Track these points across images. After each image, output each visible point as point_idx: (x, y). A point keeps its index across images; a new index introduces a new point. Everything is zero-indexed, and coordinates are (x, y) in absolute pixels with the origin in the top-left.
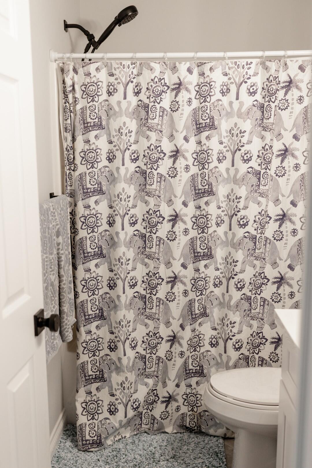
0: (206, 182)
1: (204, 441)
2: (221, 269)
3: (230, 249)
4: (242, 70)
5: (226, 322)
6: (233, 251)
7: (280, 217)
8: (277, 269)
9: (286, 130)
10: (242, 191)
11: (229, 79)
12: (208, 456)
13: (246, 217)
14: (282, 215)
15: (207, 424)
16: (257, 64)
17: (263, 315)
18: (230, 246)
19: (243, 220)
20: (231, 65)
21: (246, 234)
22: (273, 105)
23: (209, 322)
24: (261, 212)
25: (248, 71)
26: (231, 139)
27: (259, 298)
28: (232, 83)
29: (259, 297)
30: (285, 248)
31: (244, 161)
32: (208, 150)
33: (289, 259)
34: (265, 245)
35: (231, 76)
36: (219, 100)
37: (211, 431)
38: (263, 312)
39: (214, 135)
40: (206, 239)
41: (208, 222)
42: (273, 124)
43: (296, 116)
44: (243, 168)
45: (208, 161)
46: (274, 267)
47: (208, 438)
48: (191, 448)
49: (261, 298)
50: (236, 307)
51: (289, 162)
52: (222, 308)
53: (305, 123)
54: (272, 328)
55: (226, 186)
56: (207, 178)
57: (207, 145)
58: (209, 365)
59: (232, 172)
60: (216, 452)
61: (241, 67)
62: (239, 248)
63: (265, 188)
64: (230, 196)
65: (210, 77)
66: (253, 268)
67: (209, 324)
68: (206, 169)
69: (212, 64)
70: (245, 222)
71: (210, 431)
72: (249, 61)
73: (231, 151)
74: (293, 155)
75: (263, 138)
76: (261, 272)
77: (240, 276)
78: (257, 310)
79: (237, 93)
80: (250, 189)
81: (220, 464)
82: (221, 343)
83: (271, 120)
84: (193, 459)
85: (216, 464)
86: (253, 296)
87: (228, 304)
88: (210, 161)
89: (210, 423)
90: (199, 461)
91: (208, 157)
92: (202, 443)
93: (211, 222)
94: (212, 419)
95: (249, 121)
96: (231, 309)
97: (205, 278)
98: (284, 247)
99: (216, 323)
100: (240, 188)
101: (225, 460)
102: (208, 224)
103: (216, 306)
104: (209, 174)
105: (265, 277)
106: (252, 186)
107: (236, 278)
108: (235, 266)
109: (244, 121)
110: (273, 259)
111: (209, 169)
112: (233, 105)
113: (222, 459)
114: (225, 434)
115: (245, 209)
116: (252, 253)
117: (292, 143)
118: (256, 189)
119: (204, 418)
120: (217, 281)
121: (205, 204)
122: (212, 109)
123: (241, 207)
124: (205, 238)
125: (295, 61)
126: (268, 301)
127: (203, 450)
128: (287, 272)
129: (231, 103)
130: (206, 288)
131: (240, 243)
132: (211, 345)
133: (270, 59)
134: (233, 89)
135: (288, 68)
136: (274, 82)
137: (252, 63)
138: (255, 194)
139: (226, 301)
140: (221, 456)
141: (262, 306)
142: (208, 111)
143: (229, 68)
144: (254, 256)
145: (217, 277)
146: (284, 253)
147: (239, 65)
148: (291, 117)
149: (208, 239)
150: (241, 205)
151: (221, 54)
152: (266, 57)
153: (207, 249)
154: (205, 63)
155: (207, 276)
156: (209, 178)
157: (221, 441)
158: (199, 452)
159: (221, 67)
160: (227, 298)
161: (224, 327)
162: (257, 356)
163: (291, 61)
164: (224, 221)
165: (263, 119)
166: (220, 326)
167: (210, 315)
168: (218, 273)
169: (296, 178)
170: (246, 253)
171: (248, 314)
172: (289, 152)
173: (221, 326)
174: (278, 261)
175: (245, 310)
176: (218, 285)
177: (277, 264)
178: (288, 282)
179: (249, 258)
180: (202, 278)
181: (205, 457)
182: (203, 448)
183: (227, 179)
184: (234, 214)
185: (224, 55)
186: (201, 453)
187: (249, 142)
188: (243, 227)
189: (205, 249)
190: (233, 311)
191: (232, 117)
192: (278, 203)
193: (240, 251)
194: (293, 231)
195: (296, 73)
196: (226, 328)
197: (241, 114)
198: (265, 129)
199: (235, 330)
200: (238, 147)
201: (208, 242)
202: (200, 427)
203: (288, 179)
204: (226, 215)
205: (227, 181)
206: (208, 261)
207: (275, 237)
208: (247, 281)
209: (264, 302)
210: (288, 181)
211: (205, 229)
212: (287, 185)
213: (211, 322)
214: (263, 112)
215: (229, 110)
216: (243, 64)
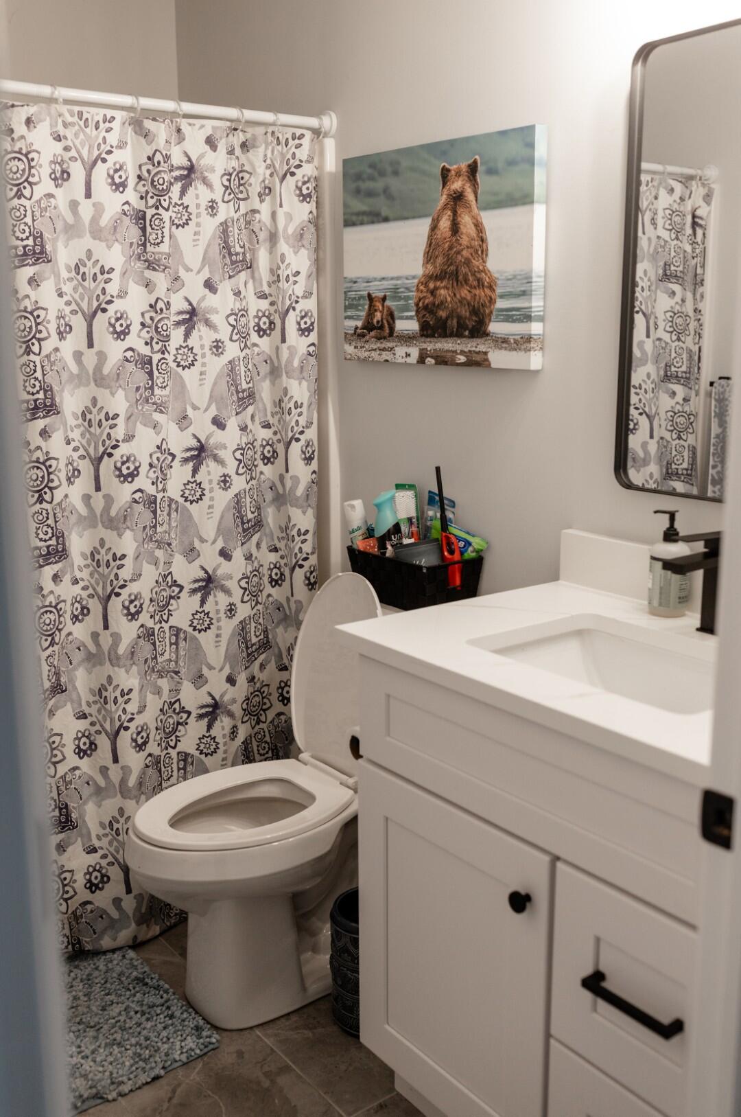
0: (37, 384)
1: (97, 968)
2: (83, 580)
3: (102, 532)
4: (95, 132)
5: (110, 694)
6: (109, 536)
7: (192, 453)
8: (197, 563)
9: (188, 270)
10: (118, 403)
11: (67, 149)
12: (128, 993)
13: (132, 459)
14: (197, 449)
15: (94, 930)
16: (124, 124)
17: (176, 663)
18: (100, 525)
19: (127, 465)
20: (69, 119)
21: (137, 496)
22: (166, 216)
23: (69, 704)
24: (162, 444)
25: (107, 135)
26: (81, 285)
27: (167, 630)
28: (73, 159)
29: (166, 626)
30: (210, 516)
31: (115, 336)
32: (37, 309)
33: (221, 538)
34: (169, 515)
35: (69, 143)
36: (50, 196)
37: (106, 942)
38: (177, 657)
39: (47, 275)
40: (51, 516)
41: (52, 477)
42: (169, 255)
43: (207, 242)
44: (115, 351)
45: (38, 336)
46: (191, 559)
47: (102, 960)
48: (81, 994)
49: (171, 627)
50: (130, 656)
51: (201, 338)
52: (94, 666)
53: (224, 257)
54: (198, 685)
55: (76, 391)
56: (39, 374)
57: (33, 299)
58: (81, 799)
59: (90, 359)
60: (137, 979)
61: (92, 124)
62: (124, 526)
63: (165, 392)
64: (91, 413)
65: (29, 141)
66: (154, 567)
67: (69, 707)
68: (34, 354)
69: (31, 110)
70: (132, 468)
71: (102, 942)
72: (110, 113)
73: (83, 313)
74: (208, 323)
75: (148, 285)
76: (166, 573)
77: (133, 588)
78: (167, 656)
79: (86, 182)
80: (134, 396)
81: (162, 997)
82: (103, 742)
83: (164, 248)
84: (101, 1012)
85: (155, 1001)
86: (157, 627)
87: (113, 653)
88: (44, 335)
89: (99, 925)
90: (117, 1011)
91: (36, 326)
92: (96, 973)
93: (59, 474)
94: (101, 917)
95: (117, 248)
96: (121, 663)
97: (57, 604)
98: (208, 514)
99: (84, 703)
100: (113, 394)
101: (167, 986)
102: (52, 481)
103: (79, 665)
104: (43, 366)
105: (175, 583)
106: (138, 389)
107: (125, 593)
108: (120, 567)
109: (109, 247)
110: (187, 543)
111: (43, 354)
112: (80, 208)
113: (159, 986)
114: (135, 937)
115: (128, 441)
116: (150, 534)
117: (203, 298)
118: (146, 395)
119: (84, 920)
120: (77, 609)
121: (41, 435)
122: (37, 214)
123: (120, 438)
124: (48, 514)
125: (197, 126)
126: (185, 632)
127: (108, 985)
128: (219, 565)
129: (74, 205)
130: (60, 627)
131: (125, 517)
132: (78, 754)
133: (155, 115)
134: (77, 171)
135: (184, 139)
136: (162, 168)
137: (113, 118)
138: (146, 407)
139: (106, 648)
140: (155, 981)
141: (173, 644)
142: (28, 220)
143: (65, 125)
144: (156, 541)
145: (76, 600)
146: (209, 528)
147: (87, 119)
148: (197, 243)
149: (55, 514)
150: (119, 433)
151: (45, 90)
152: (142, 109)
153: (54, 538)
154: (13, 106)
155: (61, 599)
156: (44, 375)
157: (131, 954)
158: (103, 993)
159: (48, 118)
160: (106, 640)
161: (108, 706)
162: (173, 753)
163: (190, 125)
164: (79, 471)
165: (144, 245)
166: (95, 708)
167: (70, 687)
168: (77, 589)
169: (218, 370)
170: (141, 536)
171: (152, 668)
172: (200, 317)
173: (99, 705)
174: (197, 544)
175: (146, 661)
176: (80, 617)
177: (196, 552)
178: (223, 586)
179: (146, 546)
180: (50, 606)
181: (123, 998)
182: (106, 982)
183: (78, 375)
184: (104, 453)
185: (53, 93)
186: (107, 994)
187: (123, 294)
188: (130, 479)
189: (50, 539)
190: (125, 666)
191: (80, 236)
192: (185, 423)
193: (128, 535)
194: (223, 478)
195: (201, 152)
196: (114, 708)
197: (101, 231)
198: (151, 265)
199: (132, 707)
200: (100, 304)
201: (56, 522)
202: (79, 942)
203: (201, 374)
204: (82, 457)
205: (80, 380)
206: (60, 565)
207: (186, 495)
208: (146, 596)
209: (177, 636)
210: (203, 377)
211: (45, 493)
212: (201, 385)
213: (72, 702)
214: (144, 229)
215: (70, 219)
216: (96, 118)
